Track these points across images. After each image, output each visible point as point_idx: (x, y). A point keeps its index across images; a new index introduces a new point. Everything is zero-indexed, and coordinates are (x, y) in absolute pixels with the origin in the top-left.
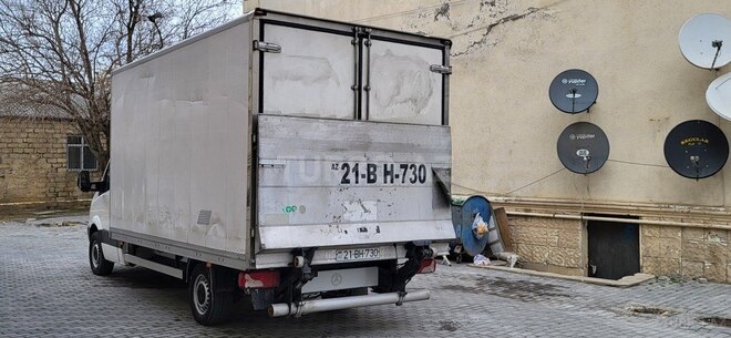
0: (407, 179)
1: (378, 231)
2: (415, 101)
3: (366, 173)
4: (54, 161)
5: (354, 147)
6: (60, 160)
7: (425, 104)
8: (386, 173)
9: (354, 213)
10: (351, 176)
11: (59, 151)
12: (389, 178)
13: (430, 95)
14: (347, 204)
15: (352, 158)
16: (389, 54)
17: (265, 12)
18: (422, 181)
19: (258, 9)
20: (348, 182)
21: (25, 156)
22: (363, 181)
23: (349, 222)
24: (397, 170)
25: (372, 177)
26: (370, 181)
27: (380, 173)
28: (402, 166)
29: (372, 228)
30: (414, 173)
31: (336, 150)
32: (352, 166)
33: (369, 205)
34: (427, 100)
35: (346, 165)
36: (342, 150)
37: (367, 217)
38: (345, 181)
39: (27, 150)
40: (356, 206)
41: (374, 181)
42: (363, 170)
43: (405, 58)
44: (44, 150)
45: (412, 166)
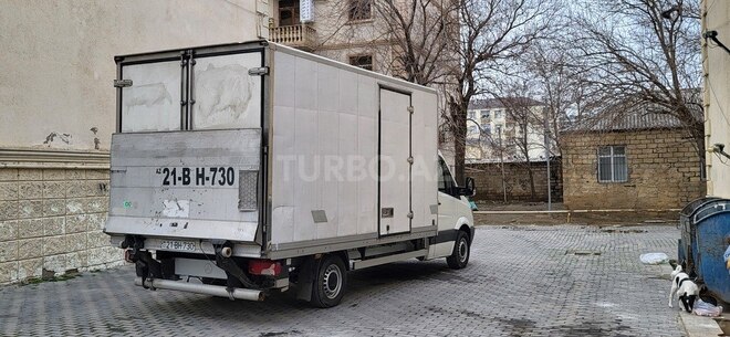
0: (216, 181)
1: (185, 227)
2: (234, 107)
3: (181, 176)
4: (686, 170)
5: (172, 154)
6: (692, 169)
7: (244, 109)
8: (198, 176)
9: (171, 210)
10: (171, 179)
11: (691, 160)
12: (200, 180)
13: (249, 98)
14: (166, 202)
15: (171, 163)
16: (211, 67)
17: (122, 58)
18: (231, 184)
19: (116, 57)
20: (168, 183)
21: (655, 165)
22: (179, 183)
23: (166, 217)
24: (208, 173)
25: (187, 180)
26: (185, 183)
27: (193, 175)
28: (212, 170)
29: (181, 224)
30: (223, 176)
31: (158, 157)
32: (171, 171)
33: (183, 203)
34: (246, 104)
35: (166, 170)
36: (164, 157)
37: (181, 214)
38: (166, 183)
39: (657, 160)
40: (173, 204)
41: (188, 183)
42: (179, 174)
43: (225, 68)
44: (675, 160)
45: (222, 169)
